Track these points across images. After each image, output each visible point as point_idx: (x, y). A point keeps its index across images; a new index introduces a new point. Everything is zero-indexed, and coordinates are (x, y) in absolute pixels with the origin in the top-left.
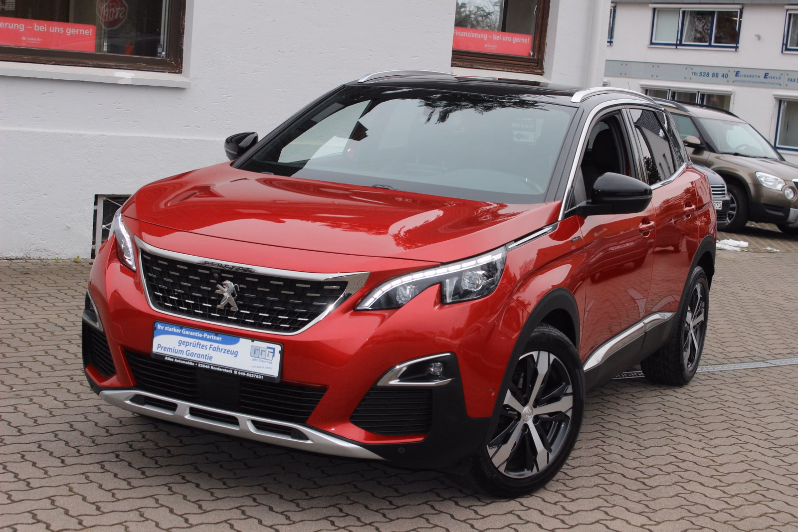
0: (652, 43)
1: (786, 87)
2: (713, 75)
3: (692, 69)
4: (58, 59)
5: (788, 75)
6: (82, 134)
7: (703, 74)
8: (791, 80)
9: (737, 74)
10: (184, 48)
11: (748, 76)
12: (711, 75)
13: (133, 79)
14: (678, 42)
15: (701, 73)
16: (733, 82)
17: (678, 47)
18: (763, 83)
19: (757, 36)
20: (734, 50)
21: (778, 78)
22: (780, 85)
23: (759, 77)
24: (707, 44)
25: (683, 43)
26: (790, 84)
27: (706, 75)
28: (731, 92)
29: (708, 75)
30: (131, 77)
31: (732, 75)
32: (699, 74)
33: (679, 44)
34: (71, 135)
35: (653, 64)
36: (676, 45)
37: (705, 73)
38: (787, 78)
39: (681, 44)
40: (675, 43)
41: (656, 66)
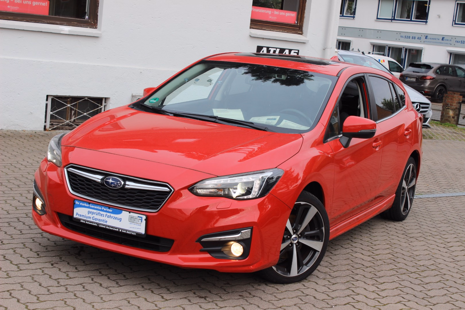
0: (377, 18)
1: (454, 46)
2: (412, 38)
3: (400, 34)
4: (28, 19)
5: (455, 38)
6: (40, 61)
7: (407, 37)
8: (457, 42)
9: (426, 37)
10: (99, 14)
11: (432, 39)
12: (411, 38)
13: (69, 31)
14: (393, 18)
15: (405, 36)
16: (424, 42)
17: (393, 21)
18: (441, 43)
19: (438, 15)
20: (425, 23)
21: (450, 40)
22: (451, 44)
23: (439, 39)
24: (409, 20)
25: (396, 18)
26: (456, 43)
27: (408, 38)
28: (422, 48)
29: (409, 37)
30: (68, 30)
31: (423, 38)
32: (404, 37)
33: (393, 19)
34: (34, 61)
35: (378, 31)
36: (391, 20)
37: (408, 37)
38: (455, 40)
39: (394, 19)
40: (390, 18)
41: (379, 32)
